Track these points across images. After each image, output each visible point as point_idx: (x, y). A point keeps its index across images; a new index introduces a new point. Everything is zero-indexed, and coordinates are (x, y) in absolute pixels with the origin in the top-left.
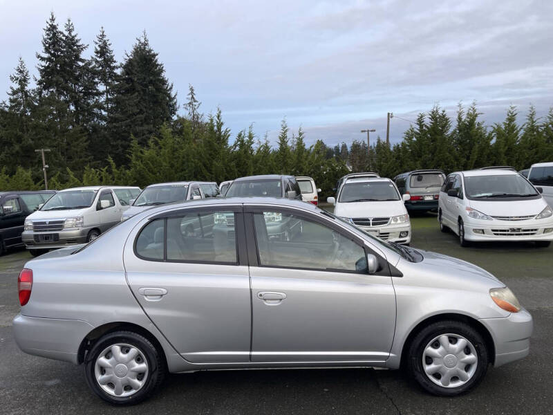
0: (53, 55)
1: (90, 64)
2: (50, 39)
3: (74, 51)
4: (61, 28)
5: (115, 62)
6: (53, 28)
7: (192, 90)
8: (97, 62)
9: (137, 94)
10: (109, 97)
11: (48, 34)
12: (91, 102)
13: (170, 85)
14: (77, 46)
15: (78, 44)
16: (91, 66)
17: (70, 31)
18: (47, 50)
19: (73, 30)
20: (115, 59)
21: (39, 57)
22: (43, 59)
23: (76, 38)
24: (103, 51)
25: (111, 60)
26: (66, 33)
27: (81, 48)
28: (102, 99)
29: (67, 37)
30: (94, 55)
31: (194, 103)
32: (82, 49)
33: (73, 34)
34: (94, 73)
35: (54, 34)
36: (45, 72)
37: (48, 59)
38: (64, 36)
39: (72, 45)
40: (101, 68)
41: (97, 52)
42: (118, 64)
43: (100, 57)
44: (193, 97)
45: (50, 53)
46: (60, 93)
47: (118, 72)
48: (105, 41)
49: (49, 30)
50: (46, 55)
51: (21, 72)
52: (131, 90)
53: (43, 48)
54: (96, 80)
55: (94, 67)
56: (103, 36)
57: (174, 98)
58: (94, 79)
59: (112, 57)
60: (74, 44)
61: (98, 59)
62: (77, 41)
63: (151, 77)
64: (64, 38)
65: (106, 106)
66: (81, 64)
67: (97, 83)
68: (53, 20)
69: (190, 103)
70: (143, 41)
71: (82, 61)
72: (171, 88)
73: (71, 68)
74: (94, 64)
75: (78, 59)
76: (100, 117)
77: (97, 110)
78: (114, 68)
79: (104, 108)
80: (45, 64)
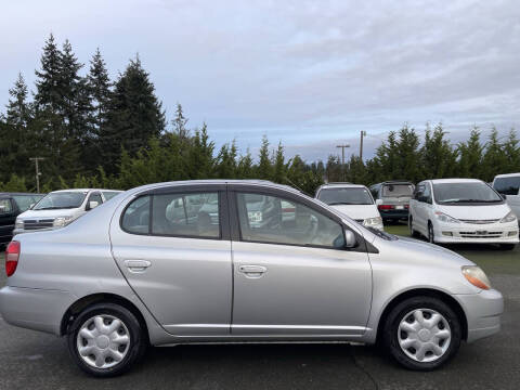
0: (51, 72)
1: (85, 81)
2: (48, 57)
3: (71, 69)
4: (60, 48)
5: (109, 80)
6: (51, 47)
7: (180, 107)
8: (92, 79)
9: (128, 109)
10: (102, 112)
11: (47, 53)
12: (85, 116)
13: (160, 102)
14: (74, 65)
15: (75, 63)
16: (86, 84)
17: (68, 51)
18: (45, 67)
19: (71, 50)
20: (109, 77)
21: (37, 73)
22: (41, 75)
23: (73, 58)
24: (98, 70)
25: (105, 78)
26: (64, 53)
27: (77, 67)
28: (96, 114)
29: (64, 56)
30: (89, 73)
31: (181, 120)
33: (70, 53)
34: (89, 90)
35: (52, 53)
36: (43, 88)
37: (46, 76)
38: (62, 55)
39: (69, 64)
40: (95, 85)
41: (92, 71)
42: (111, 82)
43: (95, 75)
44: (180, 114)
45: (48, 70)
46: (56, 108)
48: (100, 61)
49: (48, 49)
50: (44, 72)
51: (20, 86)
52: (123, 106)
53: (41, 66)
54: (90, 97)
55: (89, 84)
56: (98, 56)
57: (163, 115)
58: (88, 95)
59: (106, 75)
60: (71, 63)
61: (93, 77)
62: (74, 60)
63: (142, 95)
64: (62, 57)
65: (98, 120)
66: (77, 81)
67: (91, 99)
68: (52, 40)
69: (178, 119)
70: (135, 62)
71: (78, 78)
72: (160, 106)
73: (68, 84)
74: (89, 81)
75: (74, 76)
76: (92, 130)
77: (90, 124)
78: (107, 85)
79: (97, 122)
80: (43, 80)
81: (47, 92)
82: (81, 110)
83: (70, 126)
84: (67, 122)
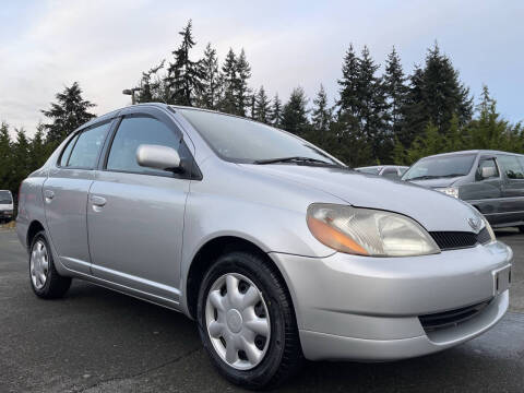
0: (350, 79)
1: (380, 81)
2: (348, 66)
3: (368, 72)
4: (359, 55)
5: (403, 75)
6: (351, 55)
7: (485, 89)
8: (387, 78)
9: (423, 101)
10: (396, 108)
11: (347, 62)
12: (380, 115)
13: (467, 89)
14: (371, 68)
15: (372, 66)
16: (381, 83)
17: (366, 56)
18: (346, 75)
19: (368, 54)
20: (403, 72)
21: (339, 82)
22: (342, 84)
23: (370, 61)
24: (394, 68)
25: (400, 74)
26: (363, 58)
27: (374, 69)
28: (390, 110)
29: (363, 62)
30: (385, 72)
31: (488, 103)
33: (368, 58)
34: (384, 88)
35: (352, 61)
36: (345, 94)
37: (347, 83)
38: (361, 61)
39: (367, 67)
40: (390, 83)
41: (387, 70)
42: (406, 76)
43: (390, 73)
44: (486, 97)
45: (348, 77)
46: (354, 111)
47: (407, 83)
48: (395, 58)
49: (348, 58)
50: (344, 80)
51: (322, 96)
52: (417, 99)
53: (342, 75)
54: (385, 94)
55: (385, 83)
56: (394, 53)
57: (470, 102)
58: (383, 94)
59: (400, 71)
61: (389, 76)
62: (371, 63)
63: (439, 84)
64: (360, 63)
65: (393, 116)
66: (373, 82)
67: (386, 97)
68: (351, 49)
69: (483, 104)
70: (433, 50)
71: (374, 79)
72: (467, 92)
73: (365, 87)
74: (384, 80)
75: (371, 78)
76: (386, 127)
77: (384, 121)
78: (402, 80)
79: (391, 119)
80: (344, 87)
81: (348, 97)
82: (378, 109)
83: (367, 125)
84: (364, 122)
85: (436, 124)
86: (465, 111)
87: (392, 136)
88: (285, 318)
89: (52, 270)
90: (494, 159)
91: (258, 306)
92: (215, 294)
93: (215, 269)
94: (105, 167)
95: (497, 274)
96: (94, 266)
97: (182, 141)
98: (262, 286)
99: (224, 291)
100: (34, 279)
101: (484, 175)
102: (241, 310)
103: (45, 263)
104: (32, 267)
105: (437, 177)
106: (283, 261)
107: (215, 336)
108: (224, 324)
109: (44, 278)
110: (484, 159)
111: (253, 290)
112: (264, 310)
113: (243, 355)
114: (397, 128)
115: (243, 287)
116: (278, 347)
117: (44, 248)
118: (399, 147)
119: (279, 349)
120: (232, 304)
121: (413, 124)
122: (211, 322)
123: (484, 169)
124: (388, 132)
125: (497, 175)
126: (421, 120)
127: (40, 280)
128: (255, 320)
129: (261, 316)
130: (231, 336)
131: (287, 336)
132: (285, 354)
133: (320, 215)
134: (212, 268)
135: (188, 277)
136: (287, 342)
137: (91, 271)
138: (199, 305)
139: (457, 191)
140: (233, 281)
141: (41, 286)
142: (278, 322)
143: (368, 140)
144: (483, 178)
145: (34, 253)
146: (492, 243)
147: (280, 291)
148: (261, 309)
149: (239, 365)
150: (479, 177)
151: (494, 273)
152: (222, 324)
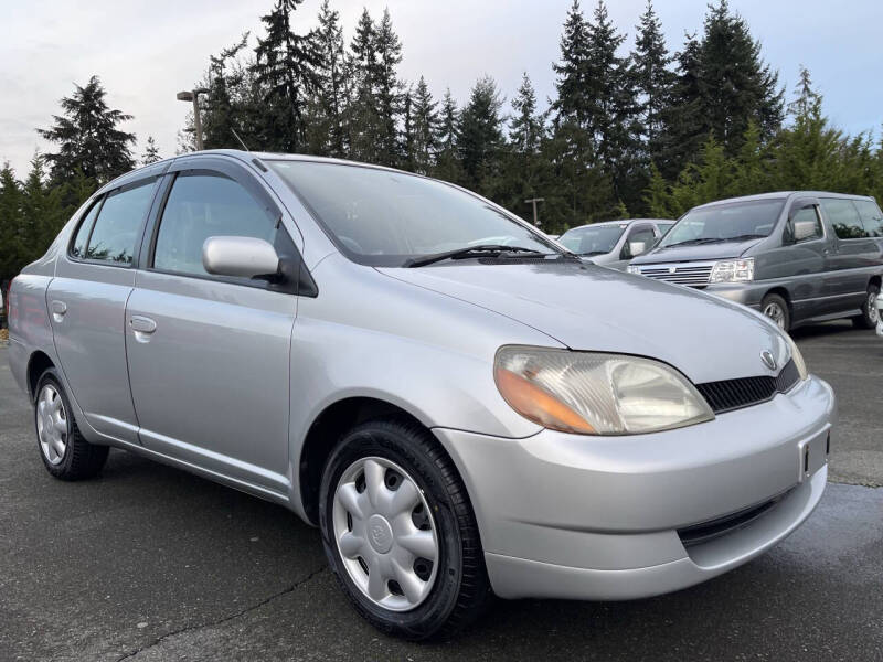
0: (575, 61)
1: (626, 64)
2: (571, 38)
3: (606, 48)
4: (589, 18)
5: (666, 52)
6: (576, 18)
7: (805, 74)
8: (638, 58)
9: (699, 98)
10: (654, 111)
11: (569, 32)
12: (626, 124)
13: (773, 74)
14: (611, 40)
15: (612, 37)
16: (628, 68)
17: (601, 18)
18: (567, 55)
19: (606, 15)
20: (666, 47)
21: (555, 68)
22: (560, 70)
23: (609, 28)
24: (650, 41)
25: (660, 50)
26: (596, 24)
27: (616, 42)
28: (643, 116)
29: (596, 30)
30: (634, 48)
31: (809, 100)
32: (618, 44)
33: (605, 23)
34: (634, 77)
35: (577, 29)
36: (566, 89)
37: (569, 69)
38: (593, 28)
39: (604, 40)
40: (644, 67)
41: (639, 44)
42: (670, 55)
43: (643, 50)
44: (806, 89)
45: (570, 59)
46: (582, 118)
47: (672, 67)
48: (652, 22)
49: (571, 24)
50: (564, 64)
51: (525, 93)
53: (561, 54)
54: (635, 88)
55: (634, 67)
56: (650, 14)
57: (779, 97)
58: (632, 87)
59: (661, 45)
60: (606, 39)
61: (641, 54)
62: (611, 32)
63: (728, 66)
64: (592, 33)
65: (647, 127)
66: (615, 67)
67: (636, 93)
68: (576, 7)
69: (800, 101)
70: (718, 6)
71: (617, 61)
72: (774, 81)
73: (600, 75)
74: (633, 63)
75: (611, 59)
76: (638, 145)
77: (633, 136)
78: (664, 62)
79: (644, 132)
80: (564, 77)
81: (571, 95)
82: (622, 115)
83: (604, 143)
84: (599, 137)
85: (720, 138)
86: (770, 114)
87: (647, 162)
88: (462, 533)
89: (74, 433)
90: (815, 206)
91: (417, 510)
92: (348, 489)
93: (346, 448)
94: (151, 266)
95: (807, 446)
96: (143, 432)
97: (280, 225)
98: (423, 479)
99: (361, 484)
100: (45, 447)
101: (798, 234)
102: (391, 518)
103: (62, 422)
104: (41, 429)
105: (719, 241)
106: (456, 442)
107: (349, 556)
108: (363, 539)
109: (62, 447)
110: (798, 207)
111: (409, 486)
112: (427, 517)
113: (396, 588)
114: (654, 146)
115: (392, 480)
116: (451, 577)
117: (58, 396)
118: (658, 181)
119: (454, 581)
120: (375, 506)
121: (682, 140)
122: (342, 534)
123: (797, 225)
124: (640, 154)
125: (819, 233)
126: (695, 133)
127: (56, 450)
128: (414, 533)
129: (424, 527)
130: (377, 558)
131: (465, 562)
132: (463, 589)
133: (516, 365)
134: (340, 447)
135: (302, 461)
136: (465, 571)
137: (139, 439)
138: (322, 506)
139: (751, 265)
140: (375, 469)
141: (57, 460)
142: (450, 539)
143: (606, 169)
144: (795, 241)
145: (42, 405)
146: (800, 385)
147: (453, 489)
148: (422, 515)
149: (389, 602)
150: (789, 238)
151: (801, 445)
152: (360, 538)
